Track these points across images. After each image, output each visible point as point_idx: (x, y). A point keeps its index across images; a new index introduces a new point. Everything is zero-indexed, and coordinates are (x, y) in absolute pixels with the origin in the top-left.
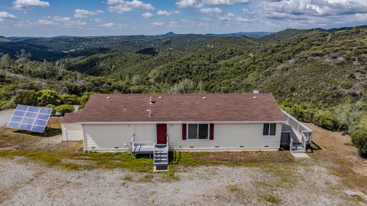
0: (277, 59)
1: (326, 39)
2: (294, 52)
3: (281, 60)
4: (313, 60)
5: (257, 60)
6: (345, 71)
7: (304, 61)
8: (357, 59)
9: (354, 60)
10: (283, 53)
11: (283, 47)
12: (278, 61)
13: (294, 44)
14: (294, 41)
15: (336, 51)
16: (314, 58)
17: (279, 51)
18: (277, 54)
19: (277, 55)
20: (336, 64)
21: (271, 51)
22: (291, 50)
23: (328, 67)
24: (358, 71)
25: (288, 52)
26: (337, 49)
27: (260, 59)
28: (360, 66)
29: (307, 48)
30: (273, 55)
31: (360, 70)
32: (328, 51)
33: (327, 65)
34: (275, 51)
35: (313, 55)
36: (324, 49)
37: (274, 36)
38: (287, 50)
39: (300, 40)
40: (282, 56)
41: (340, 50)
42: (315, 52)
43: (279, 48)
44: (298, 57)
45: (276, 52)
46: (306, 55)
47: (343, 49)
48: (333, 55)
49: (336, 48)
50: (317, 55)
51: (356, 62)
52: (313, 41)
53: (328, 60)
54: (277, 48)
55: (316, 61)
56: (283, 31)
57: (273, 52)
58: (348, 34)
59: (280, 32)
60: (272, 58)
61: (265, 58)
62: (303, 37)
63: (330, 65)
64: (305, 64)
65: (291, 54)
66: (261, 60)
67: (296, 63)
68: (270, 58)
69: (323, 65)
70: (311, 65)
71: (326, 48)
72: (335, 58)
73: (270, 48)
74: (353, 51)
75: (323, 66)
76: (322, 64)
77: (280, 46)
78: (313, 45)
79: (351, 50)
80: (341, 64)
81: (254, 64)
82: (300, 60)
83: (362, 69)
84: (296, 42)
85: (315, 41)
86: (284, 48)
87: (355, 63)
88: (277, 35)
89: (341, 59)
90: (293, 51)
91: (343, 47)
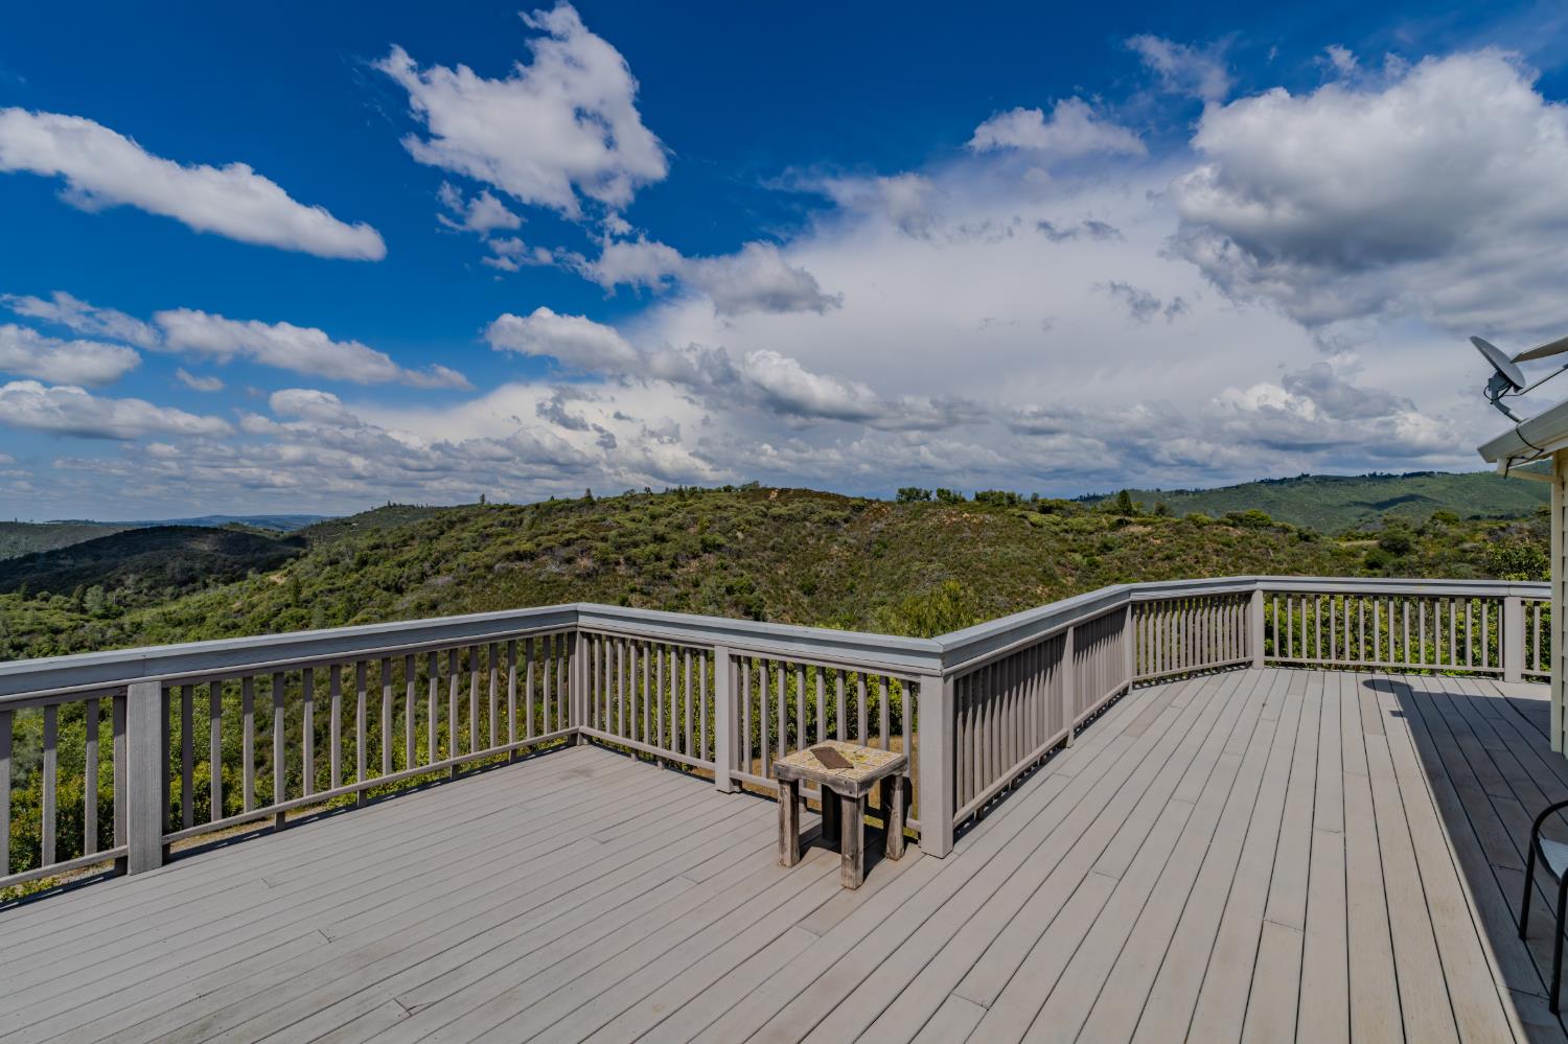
0: (384, 582)
1: (521, 521)
2: (437, 558)
3: (396, 584)
4: (512, 570)
5: (306, 593)
6: (605, 593)
7: (485, 577)
8: (622, 560)
9: (618, 563)
10: (401, 565)
11: (394, 548)
12: (387, 589)
13: (431, 539)
14: (428, 530)
15: (568, 543)
16: (512, 565)
17: (386, 558)
18: (380, 567)
19: (385, 571)
20: (578, 576)
21: (355, 561)
22: (424, 554)
23: (558, 586)
24: (633, 591)
25: (415, 559)
26: (570, 539)
27: (321, 589)
28: (634, 577)
29: (474, 545)
30: (366, 573)
31: (638, 587)
32: (549, 544)
33: (555, 581)
34: (372, 559)
35: (508, 557)
36: (536, 541)
37: (346, 524)
38: (407, 554)
39: (445, 527)
40: (397, 571)
41: (577, 539)
42: (510, 549)
43: (383, 552)
44: (462, 567)
45: (376, 564)
46: (488, 560)
47: (583, 537)
48: (565, 553)
49: (567, 536)
50: (520, 556)
51: (623, 568)
52: (485, 528)
53: (553, 568)
54: (375, 551)
55: (521, 572)
56: (376, 510)
57: (363, 563)
58: (572, 508)
59: (365, 512)
60: (364, 581)
61: (339, 584)
62: (454, 519)
63: (563, 581)
64: (488, 585)
65: (427, 565)
66: (321, 592)
67: (459, 584)
68: (359, 582)
69: (542, 582)
70: (510, 584)
71: (540, 538)
72: (569, 561)
73: (350, 553)
74: (609, 542)
75: (545, 585)
76: (541, 579)
77: (385, 546)
78: (488, 536)
79: (604, 539)
80: (589, 575)
81: (297, 606)
82: (471, 573)
83: (639, 584)
84: (434, 532)
85: (492, 525)
86: (398, 551)
87: (622, 570)
88: (357, 522)
89: (585, 563)
90: (433, 557)
91: (583, 532)
